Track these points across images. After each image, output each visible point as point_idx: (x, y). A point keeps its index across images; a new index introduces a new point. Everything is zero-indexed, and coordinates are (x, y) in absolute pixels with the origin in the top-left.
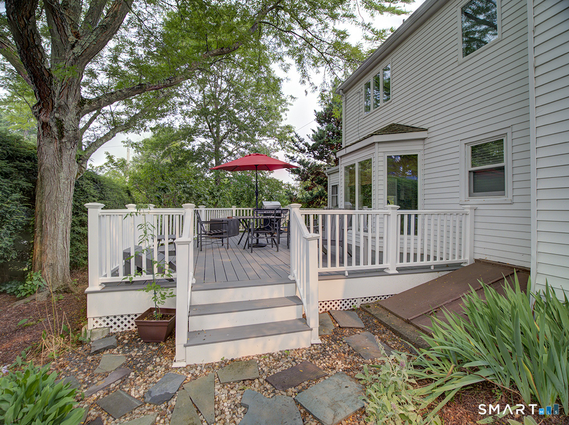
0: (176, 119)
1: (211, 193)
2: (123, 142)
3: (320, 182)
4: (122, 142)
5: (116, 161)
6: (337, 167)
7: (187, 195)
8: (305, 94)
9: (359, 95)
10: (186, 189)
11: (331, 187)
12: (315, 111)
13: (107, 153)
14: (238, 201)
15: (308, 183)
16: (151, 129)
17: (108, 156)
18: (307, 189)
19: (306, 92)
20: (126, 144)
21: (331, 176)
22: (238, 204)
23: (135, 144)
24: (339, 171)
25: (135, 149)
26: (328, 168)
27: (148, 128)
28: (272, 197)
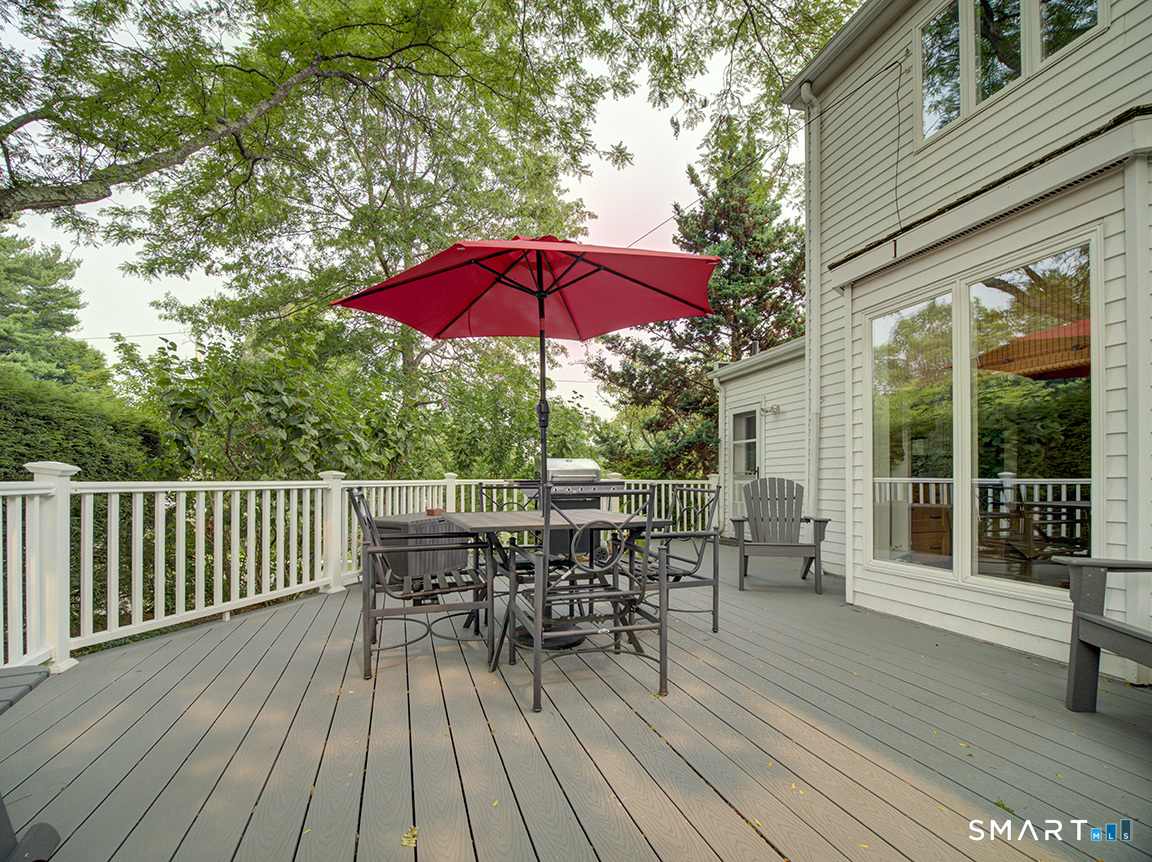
0: (298, 246)
1: (377, 433)
2: (156, 304)
3: (692, 406)
4: (152, 304)
5: (144, 358)
6: (795, 343)
7: (283, 434)
8: (673, 131)
9: (897, 73)
10: (272, 410)
11: (730, 420)
12: (676, 207)
13: (118, 338)
14: (463, 457)
15: (654, 411)
16: (227, 268)
17: (121, 346)
18: (653, 426)
19: (675, 124)
20: (163, 311)
21: (731, 386)
22: (463, 468)
23: (190, 311)
24: (803, 356)
25: (189, 325)
26: (721, 365)
27: (218, 266)
28: (565, 446)
